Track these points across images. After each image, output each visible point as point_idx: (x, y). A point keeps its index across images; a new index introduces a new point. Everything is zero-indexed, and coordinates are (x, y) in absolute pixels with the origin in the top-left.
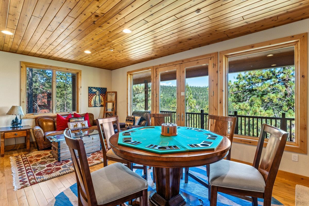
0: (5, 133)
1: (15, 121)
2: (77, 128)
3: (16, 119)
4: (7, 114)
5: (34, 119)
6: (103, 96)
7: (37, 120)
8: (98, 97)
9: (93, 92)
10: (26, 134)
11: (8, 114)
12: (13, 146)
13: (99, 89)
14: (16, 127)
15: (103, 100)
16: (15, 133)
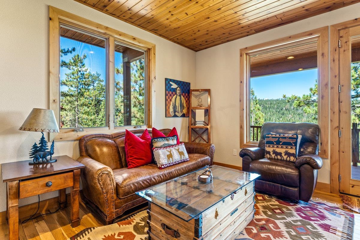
0: (22, 184)
1: (39, 145)
2: (173, 160)
3: (42, 140)
4: (21, 129)
5: (75, 140)
6: (185, 96)
7: (83, 143)
8: (178, 98)
9: (172, 88)
10: (72, 180)
11: (24, 130)
12: (34, 206)
13: (180, 84)
14: (43, 163)
15: (185, 105)
16: (47, 180)
